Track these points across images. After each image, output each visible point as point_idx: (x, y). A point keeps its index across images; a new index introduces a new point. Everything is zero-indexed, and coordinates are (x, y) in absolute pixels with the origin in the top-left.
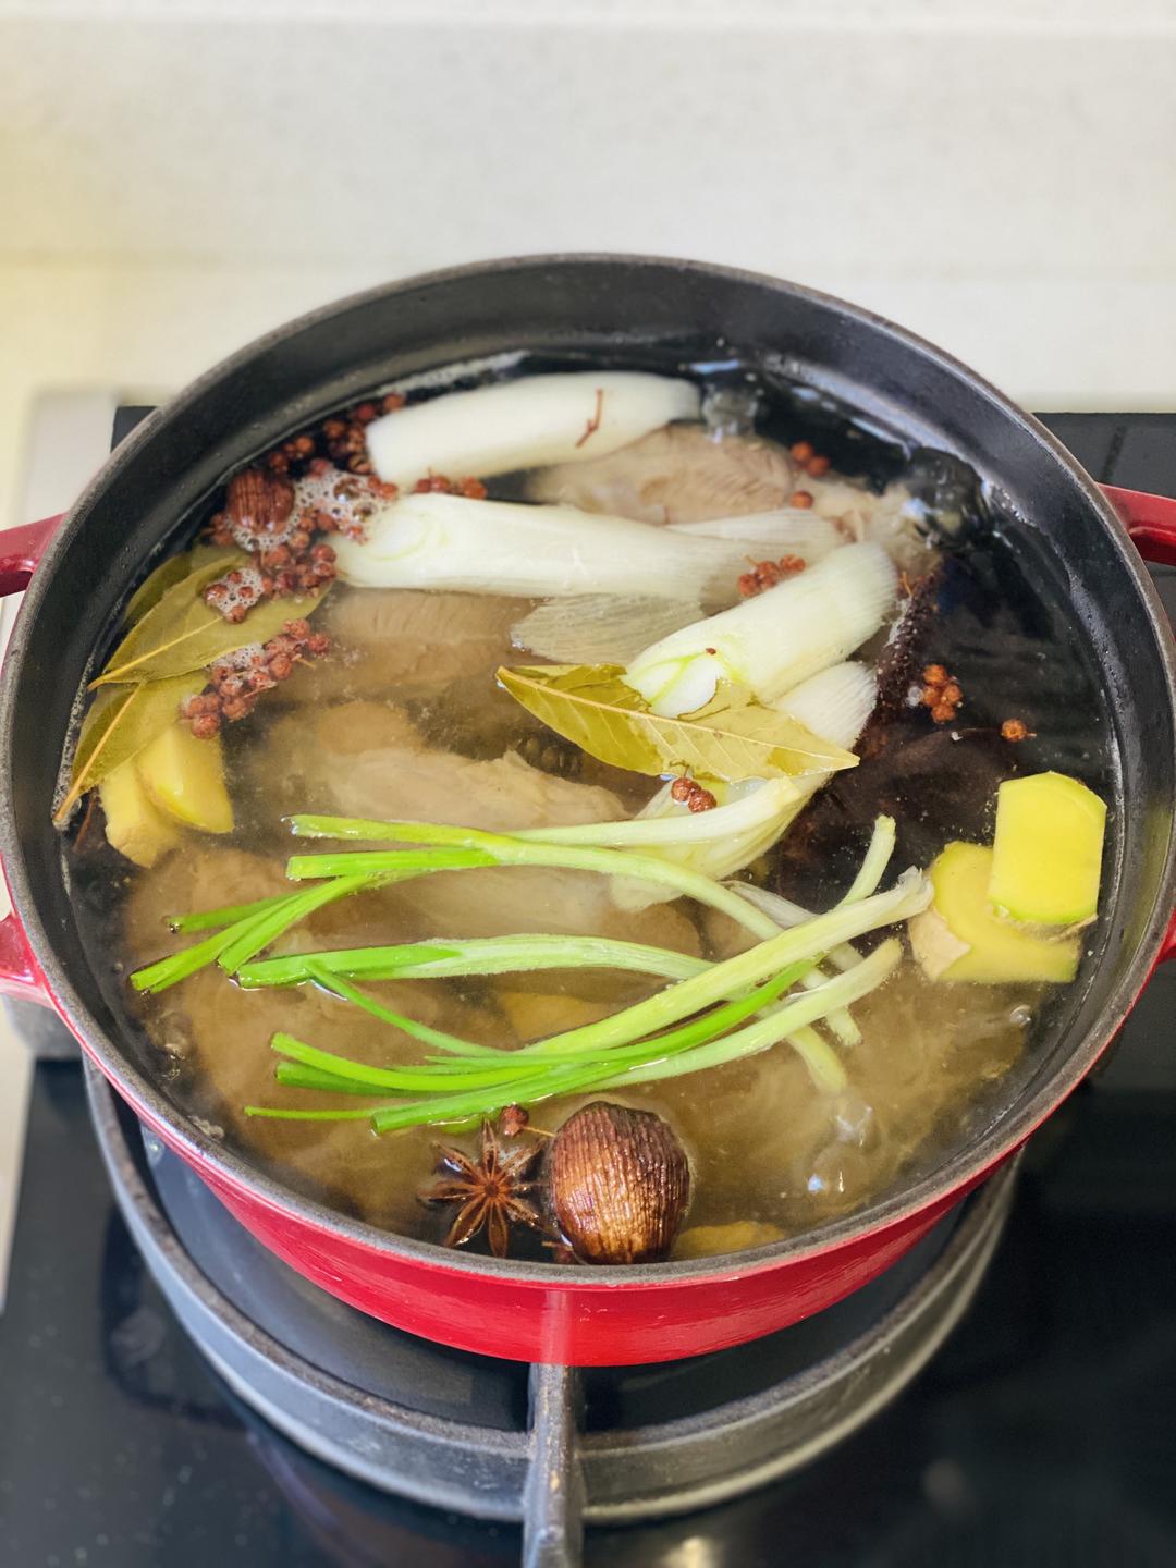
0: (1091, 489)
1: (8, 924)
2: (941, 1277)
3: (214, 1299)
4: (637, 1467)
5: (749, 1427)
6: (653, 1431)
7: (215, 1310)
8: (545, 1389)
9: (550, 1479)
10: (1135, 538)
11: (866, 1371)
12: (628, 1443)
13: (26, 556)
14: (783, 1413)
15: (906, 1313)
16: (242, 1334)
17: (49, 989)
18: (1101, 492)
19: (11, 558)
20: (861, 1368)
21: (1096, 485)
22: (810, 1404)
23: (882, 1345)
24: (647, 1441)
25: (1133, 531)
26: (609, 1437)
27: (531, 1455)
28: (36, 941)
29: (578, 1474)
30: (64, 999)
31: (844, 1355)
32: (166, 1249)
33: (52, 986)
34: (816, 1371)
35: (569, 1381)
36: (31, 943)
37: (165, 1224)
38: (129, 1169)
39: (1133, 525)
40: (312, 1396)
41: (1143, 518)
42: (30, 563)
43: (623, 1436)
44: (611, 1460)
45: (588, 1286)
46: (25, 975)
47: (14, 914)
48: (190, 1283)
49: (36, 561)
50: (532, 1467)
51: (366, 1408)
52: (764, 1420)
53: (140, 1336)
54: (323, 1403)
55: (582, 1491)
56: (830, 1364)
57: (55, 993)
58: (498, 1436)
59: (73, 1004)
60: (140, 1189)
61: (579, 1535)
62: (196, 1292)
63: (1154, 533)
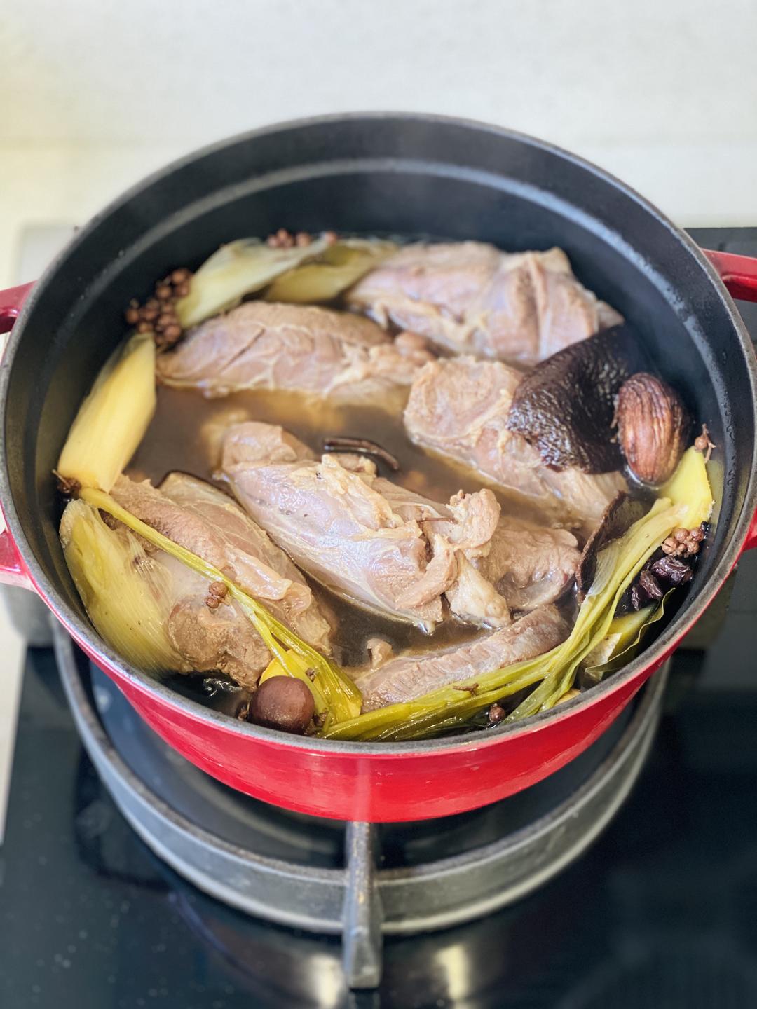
0: (696, 251)
1: (4, 536)
2: (609, 768)
3: (142, 789)
4: (417, 892)
5: (487, 865)
6: (425, 868)
7: (142, 795)
8: (355, 840)
9: (358, 896)
10: (726, 283)
11: (563, 830)
12: (408, 876)
13: (12, 307)
14: (509, 856)
15: (588, 790)
16: (160, 810)
17: (30, 576)
18: (704, 255)
19: (4, 309)
20: (559, 827)
21: (701, 250)
22: (526, 851)
23: (572, 812)
24: (421, 874)
25: (725, 278)
26: (396, 872)
27: (346, 884)
28: (21, 544)
29: (377, 897)
30: (41, 583)
31: (547, 818)
32: (110, 758)
33: (32, 573)
34: (530, 829)
35: (370, 835)
36: (18, 547)
37: (108, 743)
38: (86, 708)
39: (723, 274)
40: (204, 850)
41: (731, 270)
42: (15, 311)
43: (405, 871)
44: (398, 888)
45: (379, 756)
46: (15, 568)
47: (7, 531)
48: (127, 778)
49: (18, 310)
50: (347, 892)
51: (240, 856)
52: (496, 861)
53: (94, 820)
54: (212, 855)
55: (380, 910)
56: (538, 824)
57: (33, 577)
58: (325, 872)
59: (45, 584)
60: (92, 719)
61: (380, 942)
62: (131, 784)
63: (737, 279)
